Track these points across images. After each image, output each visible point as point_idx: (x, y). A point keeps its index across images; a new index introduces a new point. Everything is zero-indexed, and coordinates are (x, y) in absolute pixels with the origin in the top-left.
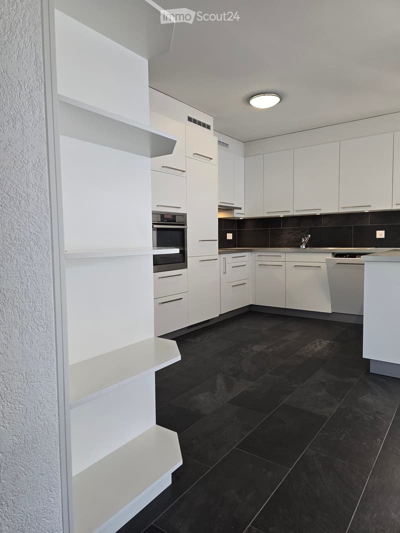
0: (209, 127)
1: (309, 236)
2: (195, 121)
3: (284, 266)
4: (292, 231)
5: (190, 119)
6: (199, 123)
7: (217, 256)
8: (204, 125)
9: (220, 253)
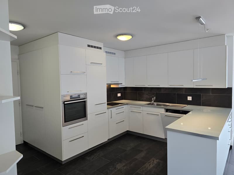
0: (100, 48)
1: (155, 98)
2: (92, 46)
3: (142, 113)
4: (148, 94)
5: (89, 46)
6: (95, 47)
7: (106, 110)
8: (98, 48)
9: (108, 108)
